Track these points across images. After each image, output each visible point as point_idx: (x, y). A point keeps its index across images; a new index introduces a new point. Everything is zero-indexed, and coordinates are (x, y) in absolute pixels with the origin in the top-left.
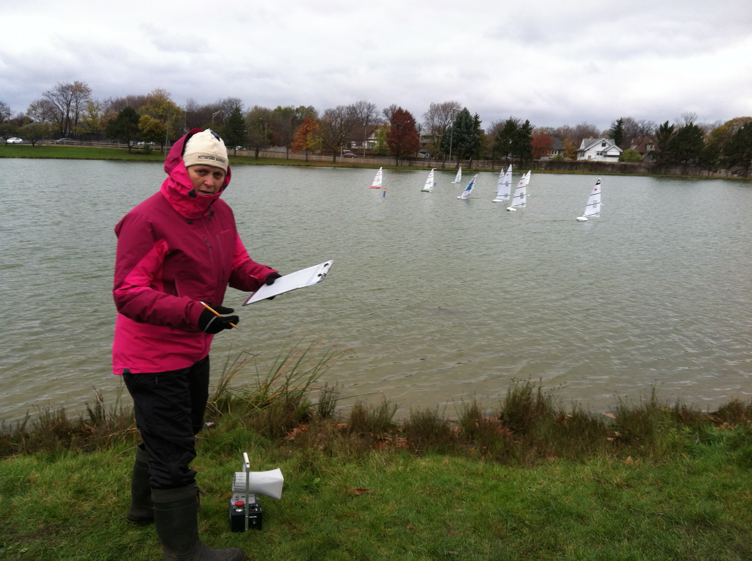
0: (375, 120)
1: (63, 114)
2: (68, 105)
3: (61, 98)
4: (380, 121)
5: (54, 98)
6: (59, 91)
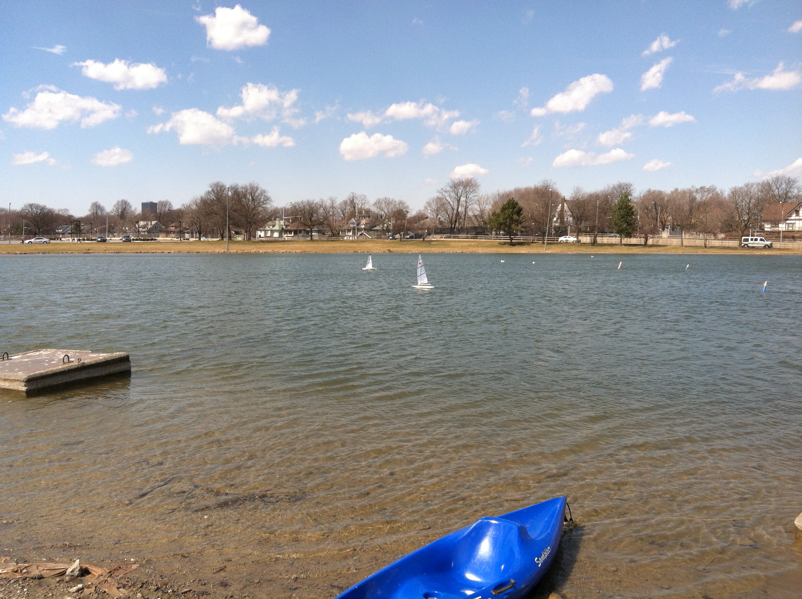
1: (453, 209)
2: (459, 201)
3: (453, 194)
5: (446, 194)
6: (451, 187)
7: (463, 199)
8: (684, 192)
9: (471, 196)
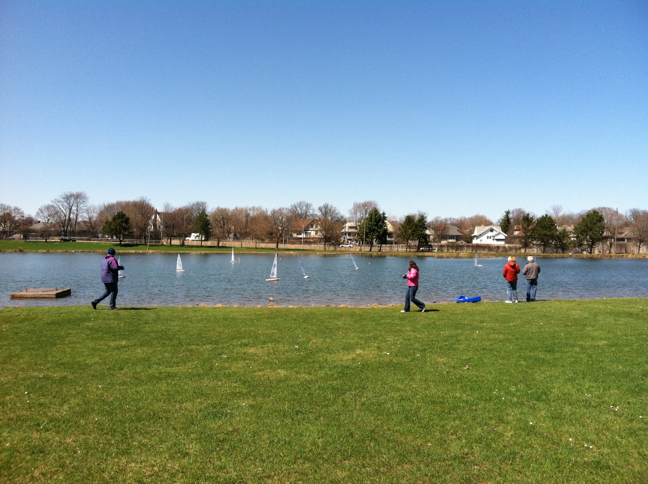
0: (312, 215)
1: (66, 216)
2: (70, 210)
3: (65, 204)
4: (316, 215)
5: (59, 204)
6: (63, 198)
7: (74, 208)
8: (242, 210)
9: (81, 206)
